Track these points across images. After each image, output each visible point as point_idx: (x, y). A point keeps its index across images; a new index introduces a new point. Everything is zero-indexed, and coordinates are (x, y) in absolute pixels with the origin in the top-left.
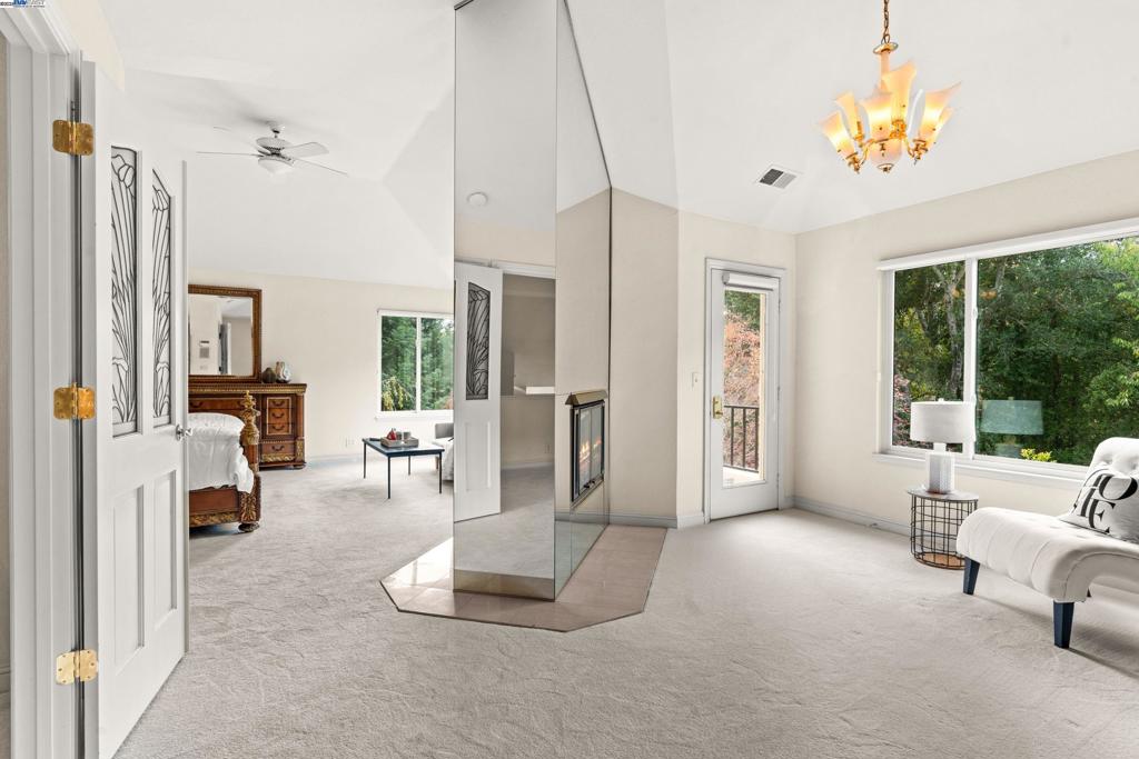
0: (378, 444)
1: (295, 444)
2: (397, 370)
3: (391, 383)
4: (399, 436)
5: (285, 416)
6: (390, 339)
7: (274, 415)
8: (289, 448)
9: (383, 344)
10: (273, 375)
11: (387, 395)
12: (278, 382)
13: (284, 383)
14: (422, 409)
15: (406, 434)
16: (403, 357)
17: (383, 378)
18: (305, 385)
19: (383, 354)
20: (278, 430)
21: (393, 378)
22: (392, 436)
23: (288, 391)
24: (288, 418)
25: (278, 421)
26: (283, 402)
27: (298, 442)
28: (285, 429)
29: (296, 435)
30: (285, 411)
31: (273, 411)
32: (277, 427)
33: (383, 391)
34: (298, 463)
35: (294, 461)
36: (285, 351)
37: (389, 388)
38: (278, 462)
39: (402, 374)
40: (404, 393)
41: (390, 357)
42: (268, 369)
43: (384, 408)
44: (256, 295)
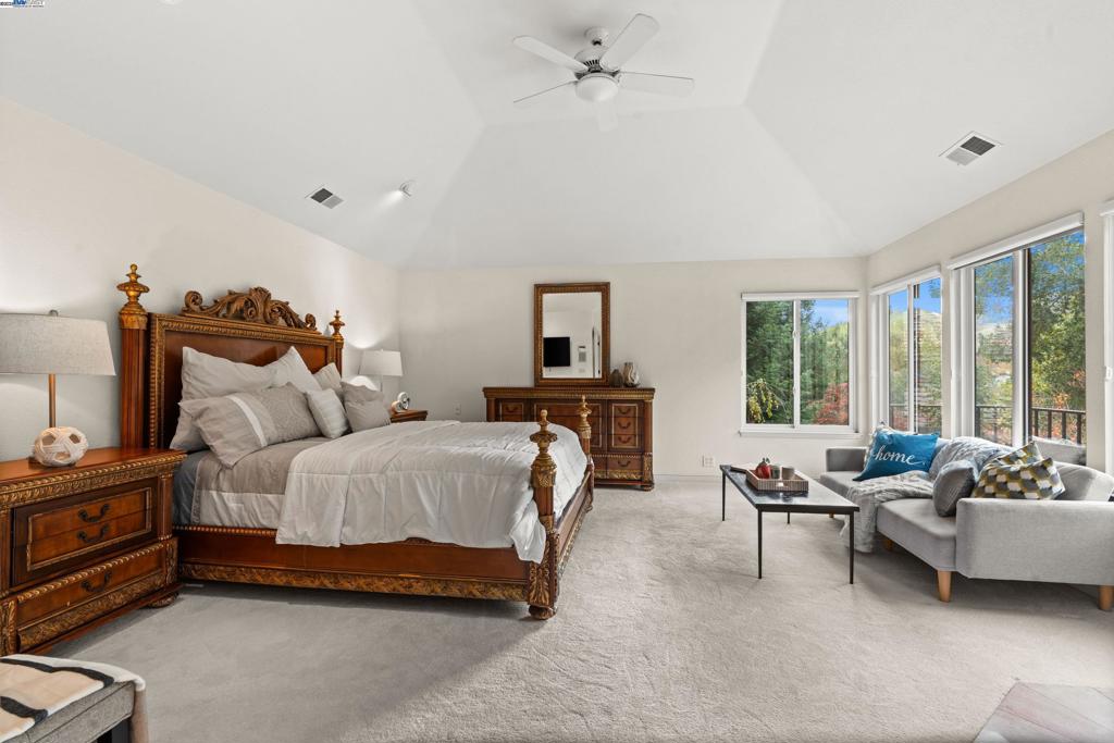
0: (742, 478)
1: (642, 460)
2: (764, 372)
3: (758, 387)
4: (775, 472)
5: (632, 426)
6: (755, 339)
7: (619, 424)
8: (635, 464)
9: (748, 344)
10: (620, 377)
11: (752, 400)
12: (626, 386)
13: (632, 387)
14: (802, 422)
15: (787, 472)
16: (769, 357)
17: (749, 381)
18: (653, 390)
19: (748, 354)
20: (625, 442)
21: (761, 381)
22: (764, 470)
23: (635, 397)
24: (634, 429)
25: (624, 431)
26: (629, 409)
27: (646, 459)
28: (632, 441)
29: (644, 449)
30: (631, 420)
31: (618, 420)
32: (623, 438)
33: (749, 395)
34: (645, 484)
35: (640, 481)
36: (635, 351)
37: (755, 392)
38: (623, 480)
39: (770, 376)
40: (773, 399)
41: (755, 358)
42: (616, 371)
43: (750, 419)
44: (603, 288)
